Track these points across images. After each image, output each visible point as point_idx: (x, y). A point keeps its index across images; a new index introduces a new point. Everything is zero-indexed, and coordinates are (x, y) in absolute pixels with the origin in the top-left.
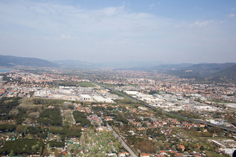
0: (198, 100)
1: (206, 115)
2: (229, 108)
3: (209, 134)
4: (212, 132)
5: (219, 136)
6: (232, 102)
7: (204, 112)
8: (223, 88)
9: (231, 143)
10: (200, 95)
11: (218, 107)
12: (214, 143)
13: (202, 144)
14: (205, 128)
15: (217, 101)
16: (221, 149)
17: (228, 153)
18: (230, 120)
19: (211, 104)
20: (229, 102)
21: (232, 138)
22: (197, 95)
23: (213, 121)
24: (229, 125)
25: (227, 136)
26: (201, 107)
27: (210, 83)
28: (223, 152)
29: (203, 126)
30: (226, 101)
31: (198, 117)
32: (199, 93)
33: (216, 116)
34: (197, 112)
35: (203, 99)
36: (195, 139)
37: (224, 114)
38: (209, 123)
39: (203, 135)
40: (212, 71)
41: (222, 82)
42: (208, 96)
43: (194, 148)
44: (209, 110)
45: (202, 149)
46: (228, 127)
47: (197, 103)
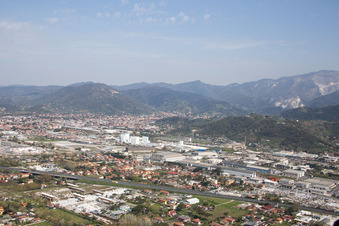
0: (15, 140)
1: (29, 160)
2: (59, 147)
3: (37, 186)
4: (40, 182)
5: (50, 187)
6: (61, 140)
7: (25, 156)
8: (48, 121)
9: (66, 192)
10: (16, 133)
11: (43, 147)
12: (44, 197)
13: (28, 200)
14: (30, 177)
15: (42, 139)
16: (54, 203)
17: (64, 206)
18: (61, 163)
19: (33, 145)
20: (58, 139)
21: (67, 186)
22: (11, 132)
23: (39, 168)
24: (61, 170)
25: (59, 185)
26: (21, 150)
27: (28, 115)
28: (57, 206)
29: (27, 175)
30: (53, 139)
31: (17, 164)
32: (14, 129)
33: (43, 159)
34: (15, 158)
35: (21, 137)
36: (17, 196)
37: (53, 156)
38: (34, 170)
39: (28, 188)
40: (30, 98)
41: (46, 112)
42: (28, 132)
43: (17, 208)
44: (33, 153)
45: (29, 206)
46: (60, 173)
47: (13, 144)
